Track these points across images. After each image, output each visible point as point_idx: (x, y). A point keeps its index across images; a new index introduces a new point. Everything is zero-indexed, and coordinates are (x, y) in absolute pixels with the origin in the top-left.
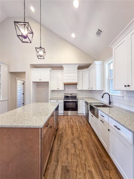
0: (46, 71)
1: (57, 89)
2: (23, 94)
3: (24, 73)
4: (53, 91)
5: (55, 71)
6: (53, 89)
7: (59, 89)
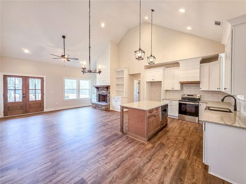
0: (159, 70)
1: (172, 89)
2: (139, 93)
3: (139, 74)
4: (167, 91)
5: (169, 69)
6: (167, 89)
7: (174, 89)
